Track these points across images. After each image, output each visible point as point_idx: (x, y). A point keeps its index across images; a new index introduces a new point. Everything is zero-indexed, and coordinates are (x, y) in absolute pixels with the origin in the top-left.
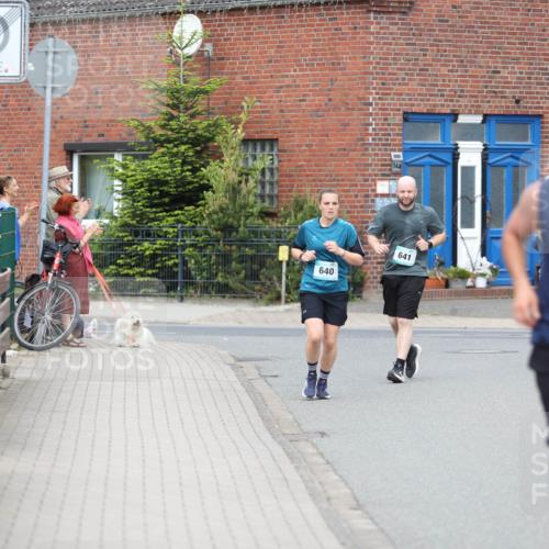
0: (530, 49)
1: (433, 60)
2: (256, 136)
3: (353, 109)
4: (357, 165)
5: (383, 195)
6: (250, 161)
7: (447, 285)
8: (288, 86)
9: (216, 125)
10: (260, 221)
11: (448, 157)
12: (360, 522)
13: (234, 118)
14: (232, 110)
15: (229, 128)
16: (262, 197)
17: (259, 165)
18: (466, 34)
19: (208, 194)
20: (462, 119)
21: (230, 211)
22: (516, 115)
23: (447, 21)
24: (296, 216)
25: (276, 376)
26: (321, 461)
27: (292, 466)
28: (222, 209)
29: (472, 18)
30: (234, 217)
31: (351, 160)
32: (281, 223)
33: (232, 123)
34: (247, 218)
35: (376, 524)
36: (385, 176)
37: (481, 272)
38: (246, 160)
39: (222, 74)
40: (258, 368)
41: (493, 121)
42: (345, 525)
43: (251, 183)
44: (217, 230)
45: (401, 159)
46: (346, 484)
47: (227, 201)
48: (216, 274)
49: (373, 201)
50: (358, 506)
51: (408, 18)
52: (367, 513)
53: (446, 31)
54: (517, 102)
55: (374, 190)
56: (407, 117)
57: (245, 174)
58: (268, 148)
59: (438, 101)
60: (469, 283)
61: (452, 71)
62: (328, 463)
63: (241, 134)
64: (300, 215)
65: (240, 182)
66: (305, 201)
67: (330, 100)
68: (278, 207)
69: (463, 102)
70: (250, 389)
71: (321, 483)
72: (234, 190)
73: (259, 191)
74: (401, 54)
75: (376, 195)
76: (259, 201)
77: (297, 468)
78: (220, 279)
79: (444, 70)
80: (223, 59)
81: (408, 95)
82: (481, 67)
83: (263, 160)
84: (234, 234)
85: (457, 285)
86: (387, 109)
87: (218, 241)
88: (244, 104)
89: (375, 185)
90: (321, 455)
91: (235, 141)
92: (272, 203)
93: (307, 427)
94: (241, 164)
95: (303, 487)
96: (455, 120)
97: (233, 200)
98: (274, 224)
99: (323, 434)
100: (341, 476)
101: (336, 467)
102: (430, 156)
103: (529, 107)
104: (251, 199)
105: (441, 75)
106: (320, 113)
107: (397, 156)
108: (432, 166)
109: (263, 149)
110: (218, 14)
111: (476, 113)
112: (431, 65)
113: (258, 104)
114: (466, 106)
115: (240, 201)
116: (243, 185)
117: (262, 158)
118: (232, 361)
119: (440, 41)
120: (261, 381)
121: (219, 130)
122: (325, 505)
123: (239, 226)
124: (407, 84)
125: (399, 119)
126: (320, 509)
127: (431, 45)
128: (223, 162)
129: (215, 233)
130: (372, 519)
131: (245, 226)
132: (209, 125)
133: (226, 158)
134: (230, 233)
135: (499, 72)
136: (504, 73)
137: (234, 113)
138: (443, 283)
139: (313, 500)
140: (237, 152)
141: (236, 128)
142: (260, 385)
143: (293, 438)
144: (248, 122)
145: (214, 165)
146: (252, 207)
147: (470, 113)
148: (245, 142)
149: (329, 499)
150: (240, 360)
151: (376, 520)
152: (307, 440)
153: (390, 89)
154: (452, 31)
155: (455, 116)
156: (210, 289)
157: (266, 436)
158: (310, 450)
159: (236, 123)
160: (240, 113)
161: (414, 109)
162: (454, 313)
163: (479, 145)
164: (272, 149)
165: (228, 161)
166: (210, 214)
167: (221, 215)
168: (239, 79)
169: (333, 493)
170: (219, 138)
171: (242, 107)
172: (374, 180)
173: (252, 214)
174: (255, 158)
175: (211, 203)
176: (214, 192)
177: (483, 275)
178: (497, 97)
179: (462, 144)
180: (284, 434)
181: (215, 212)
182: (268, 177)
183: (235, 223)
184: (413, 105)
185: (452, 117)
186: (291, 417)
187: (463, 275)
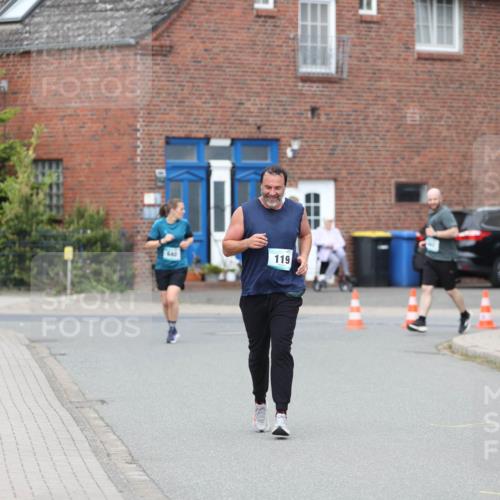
0: (268, 85)
1: (190, 94)
2: (45, 157)
3: (124, 135)
4: (128, 180)
5: (150, 206)
6: (40, 178)
7: (203, 278)
8: (70, 115)
9: (11, 147)
10: (49, 227)
11: (202, 174)
12: (134, 474)
13: (26, 142)
14: (24, 135)
15: (22, 151)
16: (50, 207)
17: (47, 180)
18: (216, 72)
19: (6, 205)
20: (214, 142)
21: (24, 219)
22: (258, 139)
23: (200, 62)
24: (78, 223)
25: (64, 355)
26: (101, 423)
27: (78, 428)
28: (17, 217)
29: (221, 59)
30: (27, 224)
31: (123, 176)
32: (67, 228)
33: (25, 145)
34: (38, 224)
35: (148, 475)
36: (151, 189)
37: (231, 268)
38: (36, 177)
39: (16, 105)
40: (49, 349)
41: (239, 144)
42: (122, 477)
43: (41, 195)
44: (13, 234)
45: (164, 175)
46: (123, 443)
47: (21, 211)
48: (13, 271)
49: (141, 210)
50: (133, 461)
51: (169, 59)
52: (140, 466)
53: (199, 70)
54: (259, 128)
55: (142, 201)
56: (169, 141)
57: (36, 188)
58: (54, 166)
59: (194, 128)
60: (221, 277)
61: (205, 103)
62: (108, 426)
63: (31, 154)
64: (82, 222)
65: (32, 195)
66: (85, 211)
67: (105, 127)
68: (64, 215)
69: (214, 128)
70: (42, 365)
71: (102, 442)
72: (27, 202)
73: (47, 202)
74: (163, 89)
75: (144, 205)
76: (48, 210)
77: (82, 430)
78: (16, 275)
79: (198, 103)
80: (15, 93)
81: (169, 122)
82: (229, 100)
83: (51, 176)
84: (27, 238)
85: (211, 279)
86: (151, 134)
87: (14, 243)
88: (34, 130)
89: (143, 197)
90: (102, 419)
91: (28, 161)
92: (58, 212)
93: (89, 396)
94: (32, 179)
95: (87, 444)
96: (208, 143)
97: (26, 209)
98: (59, 230)
99: (103, 402)
100: (118, 437)
101: (115, 429)
102: (188, 172)
103: (268, 132)
104: (41, 208)
105: (196, 107)
106: (97, 137)
107: (161, 173)
108: (190, 181)
109: (50, 167)
110: (11, 57)
111: (226, 137)
112: (188, 98)
113: (46, 130)
114: (217, 132)
115: (32, 210)
116: (34, 197)
117: (50, 175)
118: (27, 342)
119: (195, 78)
120: (51, 359)
121: (13, 152)
122: (105, 460)
123: (31, 231)
124: (167, 114)
125: (162, 142)
126: (101, 464)
127: (188, 82)
128: (17, 178)
129: (11, 237)
130: (144, 471)
131: (37, 231)
132: (6, 148)
133: (20, 175)
134: (24, 237)
135: (242, 104)
136: (248, 105)
137: (25, 138)
138: (200, 277)
139: (96, 456)
140: (29, 170)
141: (28, 150)
142: (51, 362)
143: (78, 405)
144: (37, 145)
145: (10, 180)
146: (42, 215)
147: (220, 137)
148: (36, 161)
149: (108, 455)
150: (33, 341)
151: (148, 472)
152: (90, 407)
153: (154, 118)
154: (204, 70)
155: (207, 139)
156: (8, 283)
157: (56, 404)
158: (93, 415)
159: (28, 146)
160: (31, 138)
161: (175, 134)
162: (209, 301)
163: (228, 164)
164: (58, 167)
165: (22, 177)
166: (7, 222)
167: (16, 222)
168: (29, 109)
169: (112, 450)
170: (14, 159)
171: (33, 133)
172: (142, 193)
173: (42, 222)
174: (43, 174)
175: (8, 212)
176: (10, 203)
177: (233, 271)
178: (241, 124)
179: (214, 163)
180: (71, 402)
181: (12, 220)
182: (54, 190)
183: (28, 229)
184: (173, 131)
185: (205, 141)
186: (76, 388)
187: (216, 271)
